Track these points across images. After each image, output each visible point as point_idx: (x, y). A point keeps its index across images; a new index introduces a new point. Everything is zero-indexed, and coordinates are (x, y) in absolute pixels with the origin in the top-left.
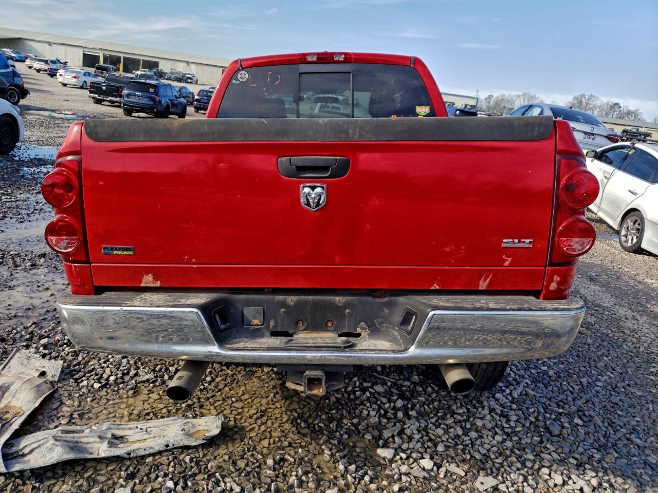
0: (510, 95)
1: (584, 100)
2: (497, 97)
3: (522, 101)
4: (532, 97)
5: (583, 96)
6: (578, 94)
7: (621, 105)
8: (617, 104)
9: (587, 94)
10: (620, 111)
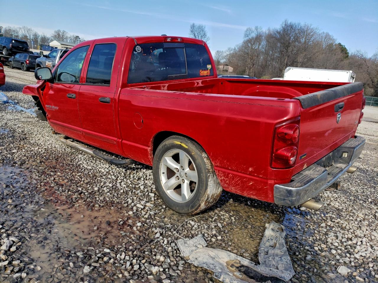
0: (14, 27)
1: (60, 34)
2: (6, 28)
3: (23, 32)
4: (29, 29)
5: (59, 31)
6: (56, 30)
7: (80, 37)
8: (77, 37)
9: (62, 30)
10: (80, 40)
